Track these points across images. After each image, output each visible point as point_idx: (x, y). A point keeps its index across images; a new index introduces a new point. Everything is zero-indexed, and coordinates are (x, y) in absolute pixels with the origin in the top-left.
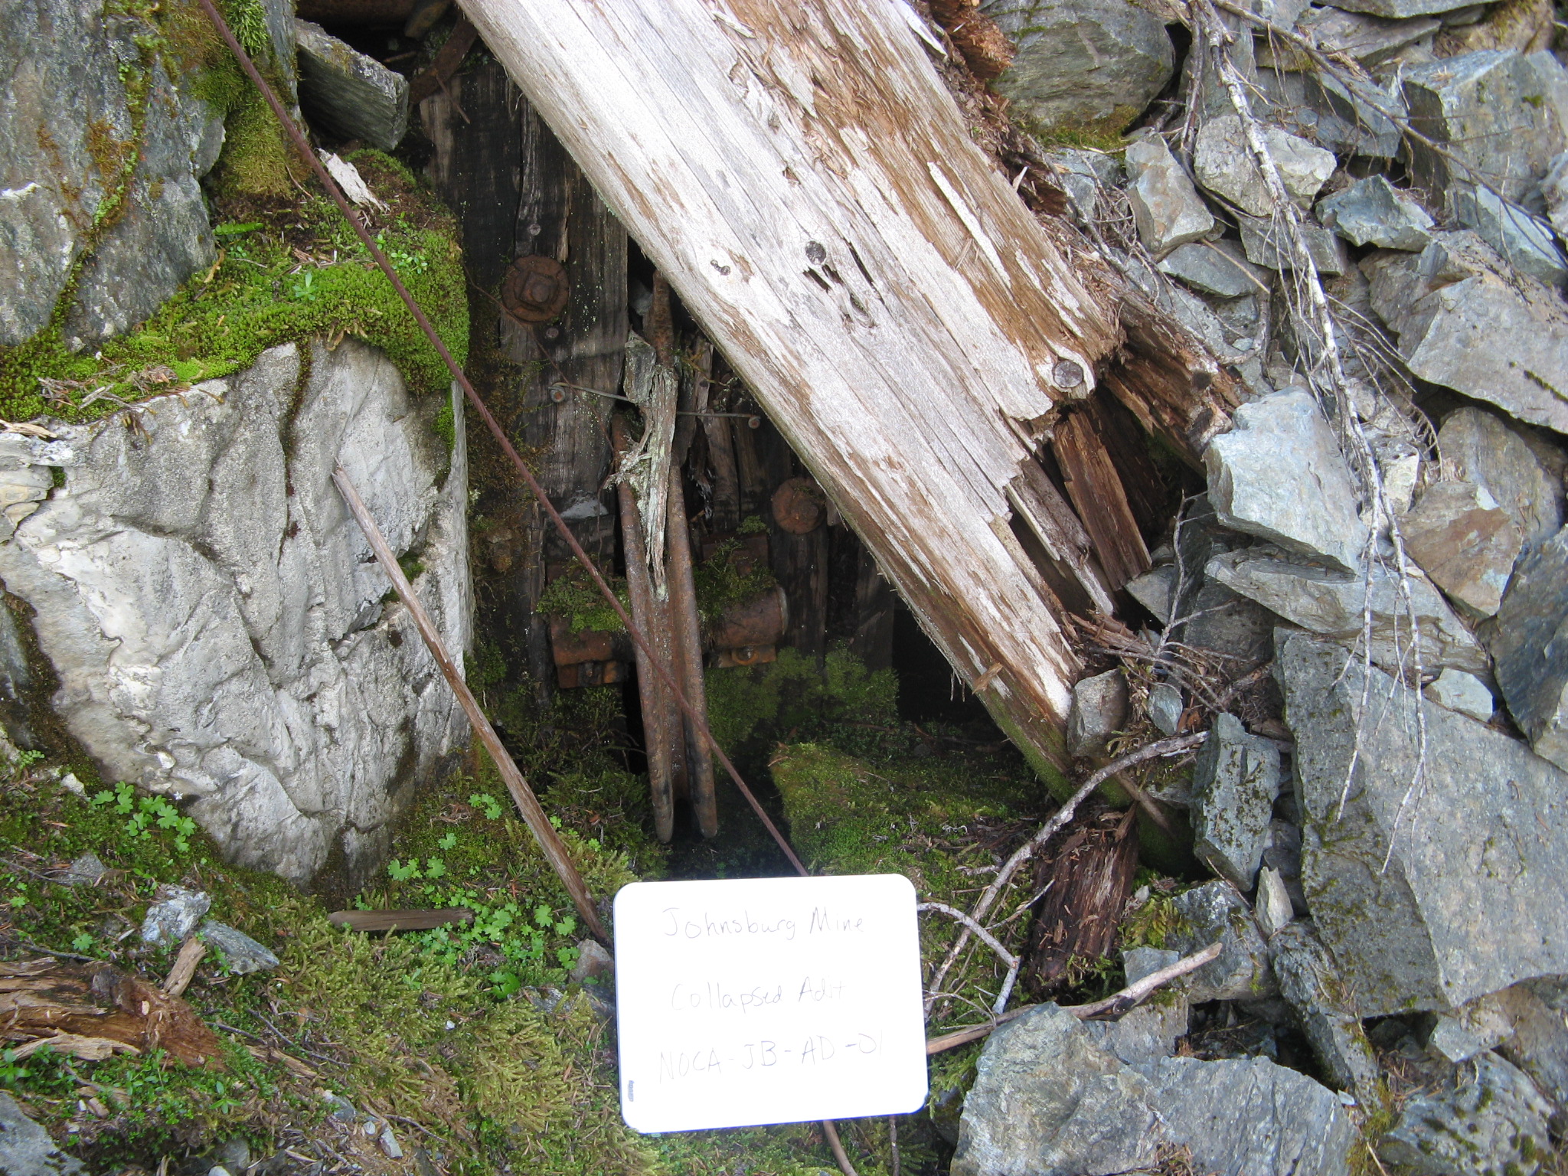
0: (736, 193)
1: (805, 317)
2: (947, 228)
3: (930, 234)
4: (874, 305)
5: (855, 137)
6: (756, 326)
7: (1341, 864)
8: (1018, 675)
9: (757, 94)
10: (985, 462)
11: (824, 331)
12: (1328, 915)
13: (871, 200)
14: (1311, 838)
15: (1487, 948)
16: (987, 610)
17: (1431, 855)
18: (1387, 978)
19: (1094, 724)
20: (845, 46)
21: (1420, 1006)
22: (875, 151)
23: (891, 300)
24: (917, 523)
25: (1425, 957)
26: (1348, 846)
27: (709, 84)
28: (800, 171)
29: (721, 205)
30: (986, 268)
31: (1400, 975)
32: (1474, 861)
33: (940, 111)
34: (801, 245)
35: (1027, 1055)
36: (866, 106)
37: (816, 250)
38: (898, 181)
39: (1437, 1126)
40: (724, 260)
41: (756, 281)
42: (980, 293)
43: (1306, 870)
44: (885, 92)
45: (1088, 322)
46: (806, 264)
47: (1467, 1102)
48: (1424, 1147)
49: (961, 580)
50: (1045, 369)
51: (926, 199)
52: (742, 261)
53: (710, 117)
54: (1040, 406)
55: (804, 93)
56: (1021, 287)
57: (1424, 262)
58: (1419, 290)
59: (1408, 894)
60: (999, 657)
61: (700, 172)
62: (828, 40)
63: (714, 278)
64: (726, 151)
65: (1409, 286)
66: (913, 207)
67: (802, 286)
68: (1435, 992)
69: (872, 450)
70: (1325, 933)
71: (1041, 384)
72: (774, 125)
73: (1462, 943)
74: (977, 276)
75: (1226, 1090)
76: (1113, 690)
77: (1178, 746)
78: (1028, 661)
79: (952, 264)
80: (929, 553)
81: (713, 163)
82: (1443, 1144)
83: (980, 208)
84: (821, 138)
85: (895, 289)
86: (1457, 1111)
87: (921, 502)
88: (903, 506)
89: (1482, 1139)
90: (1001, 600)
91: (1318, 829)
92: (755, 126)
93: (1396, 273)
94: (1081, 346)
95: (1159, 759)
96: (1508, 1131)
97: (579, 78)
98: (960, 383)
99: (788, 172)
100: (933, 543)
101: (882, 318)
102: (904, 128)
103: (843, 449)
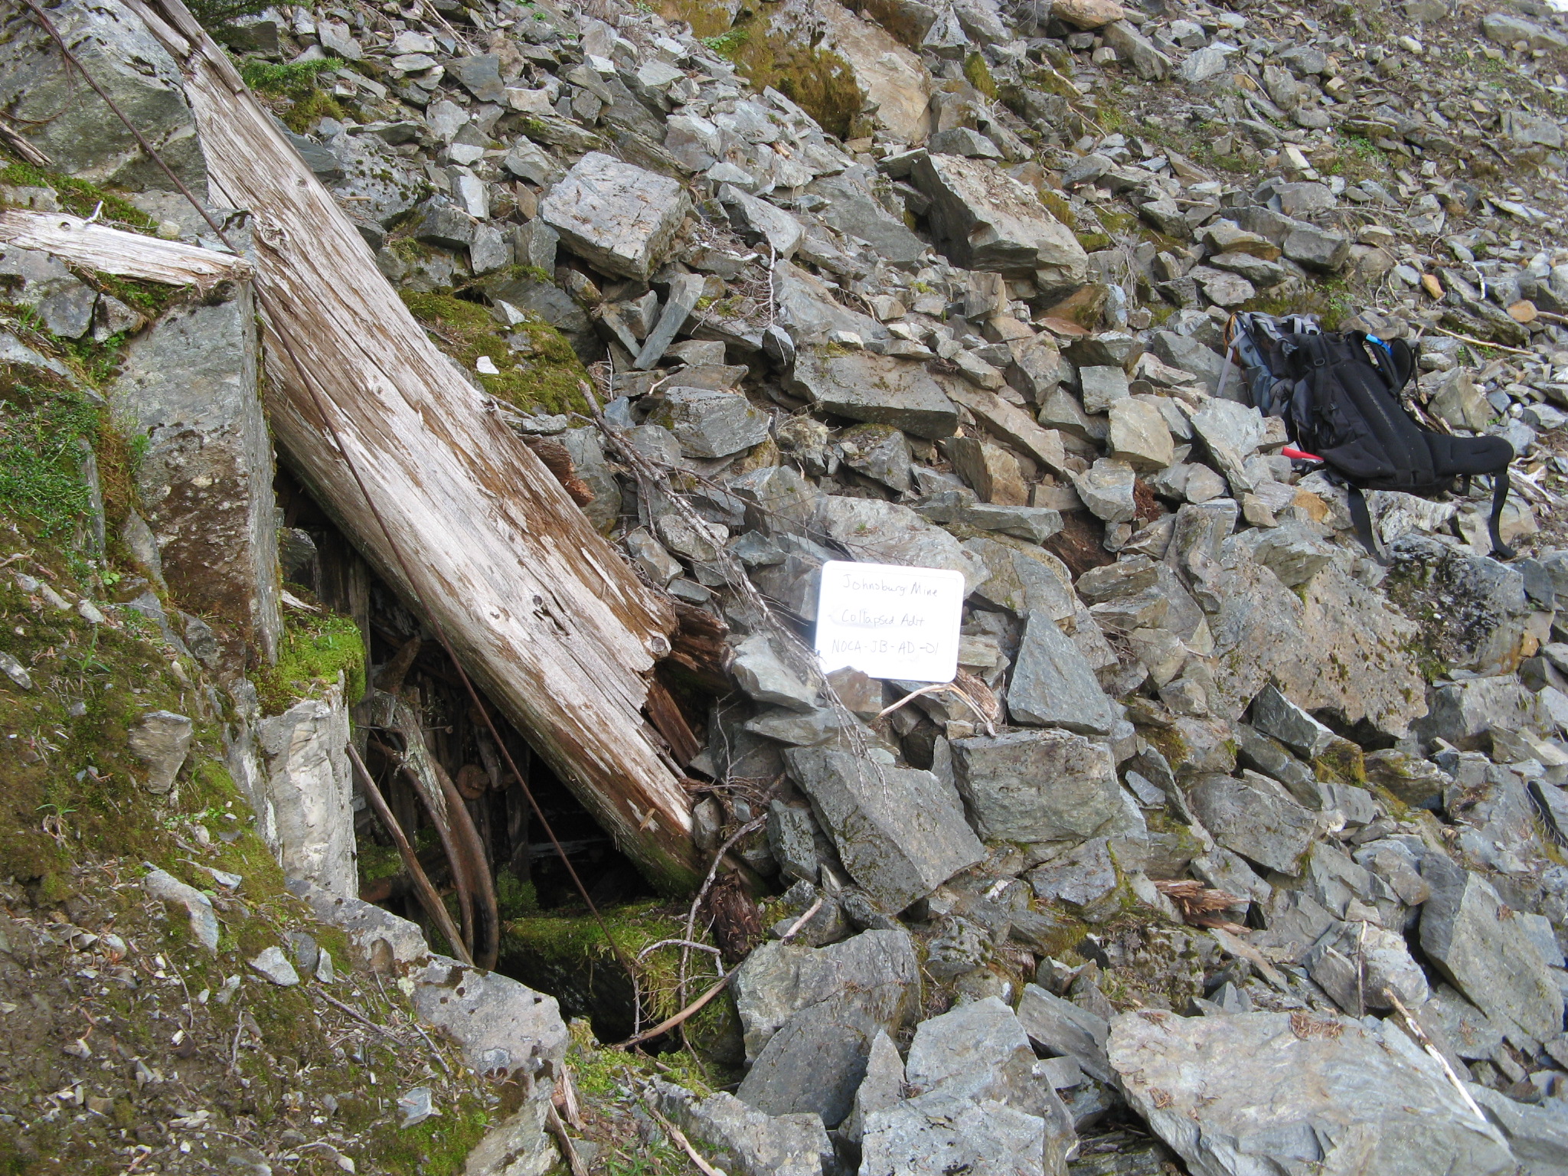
0: (497, 576)
1: (537, 636)
2: (593, 579)
3: (587, 583)
4: (567, 625)
5: (546, 540)
6: (515, 644)
7: (858, 846)
8: (662, 812)
9: (502, 524)
10: (630, 697)
11: (547, 641)
12: (860, 873)
13: (558, 571)
14: (840, 840)
15: (936, 862)
16: (643, 778)
17: (898, 826)
18: (899, 890)
19: (710, 826)
20: (536, 497)
21: (918, 896)
22: (557, 546)
23: (575, 619)
24: (603, 737)
25: (913, 872)
26: (859, 835)
27: (477, 520)
28: (526, 560)
29: (492, 583)
30: (614, 597)
31: (904, 886)
32: (915, 824)
33: (582, 522)
34: (530, 598)
35: (761, 969)
36: (547, 523)
37: (537, 600)
38: (569, 559)
39: (947, 948)
40: (496, 612)
41: (512, 620)
42: (613, 610)
43: (843, 856)
44: (556, 516)
45: (662, 616)
46: (534, 607)
47: (955, 933)
48: (945, 959)
49: (629, 764)
50: (648, 644)
51: (583, 566)
52: (504, 611)
53: (481, 538)
54: (648, 664)
55: (522, 521)
56: (631, 604)
57: (788, 567)
58: (791, 580)
59: (895, 846)
60: (653, 804)
61: (480, 567)
62: (527, 495)
63: (493, 622)
64: (491, 555)
65: (785, 579)
66: (577, 571)
67: (532, 620)
68: (923, 887)
69: (577, 701)
70: (862, 884)
71: (648, 651)
72: (512, 539)
73: (925, 861)
74: (610, 601)
75: (858, 949)
76: (712, 808)
77: (755, 825)
78: (667, 803)
79: (600, 597)
80: (610, 752)
81: (485, 562)
82: (953, 954)
83: (607, 567)
84: (532, 543)
85: (577, 613)
86: (952, 938)
87: (603, 724)
88: (595, 728)
89: (967, 947)
90: (649, 772)
91: (843, 834)
92: (502, 540)
93: (775, 575)
94: (661, 629)
95: (749, 833)
96: (976, 939)
97: (419, 526)
98: (611, 655)
99: (521, 563)
100: (612, 746)
101: (571, 629)
102: (567, 532)
103: (562, 703)
